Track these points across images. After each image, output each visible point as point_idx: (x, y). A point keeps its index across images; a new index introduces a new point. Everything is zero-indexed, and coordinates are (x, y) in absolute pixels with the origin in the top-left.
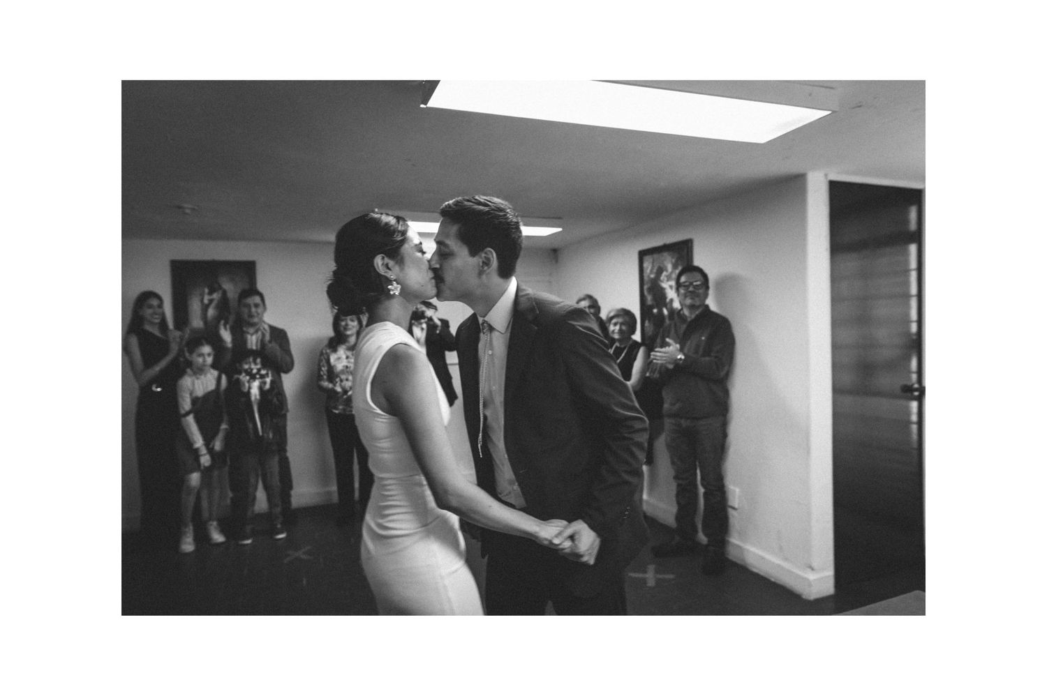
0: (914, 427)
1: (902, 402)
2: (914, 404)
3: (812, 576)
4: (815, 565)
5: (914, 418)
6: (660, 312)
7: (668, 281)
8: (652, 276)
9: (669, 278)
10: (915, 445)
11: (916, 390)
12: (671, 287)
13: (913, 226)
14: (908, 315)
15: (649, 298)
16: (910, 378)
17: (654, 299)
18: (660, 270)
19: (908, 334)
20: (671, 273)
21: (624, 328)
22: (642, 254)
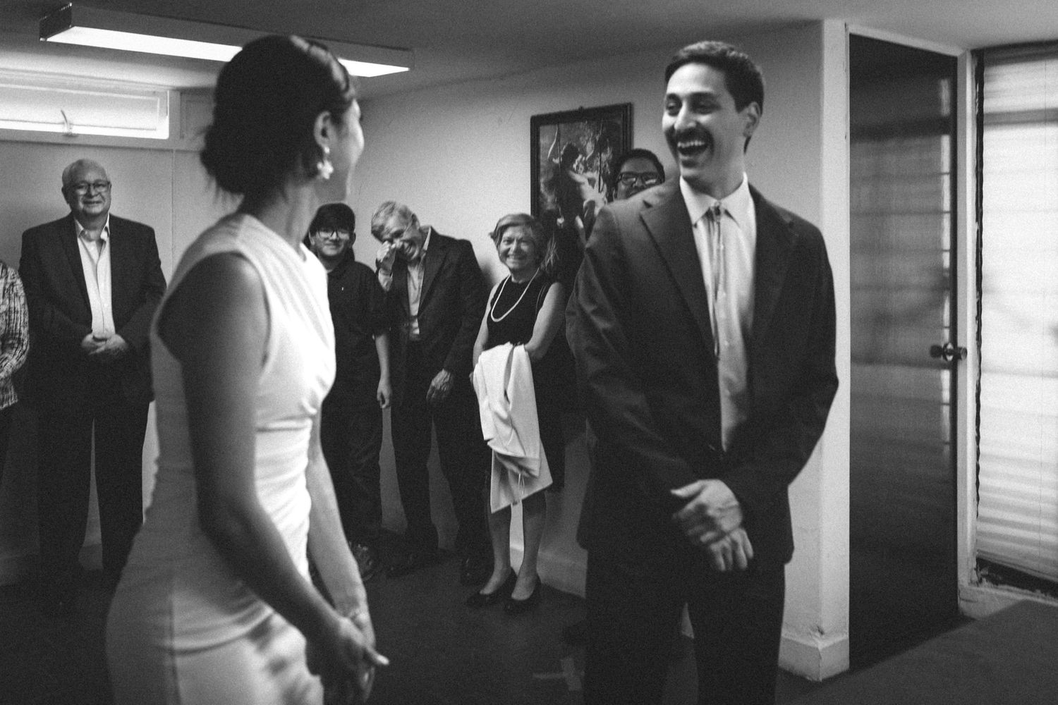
0: (946, 411)
1: (931, 373)
2: (946, 376)
3: (821, 644)
4: (824, 626)
5: (946, 396)
6: (571, 223)
7: (586, 170)
8: (557, 161)
9: (588, 166)
10: (947, 437)
11: (950, 353)
12: (591, 181)
13: (946, 110)
14: (938, 240)
15: (549, 200)
16: (941, 337)
17: (559, 201)
18: (571, 153)
19: (940, 268)
20: (593, 157)
21: (524, 247)
22: (537, 123)
